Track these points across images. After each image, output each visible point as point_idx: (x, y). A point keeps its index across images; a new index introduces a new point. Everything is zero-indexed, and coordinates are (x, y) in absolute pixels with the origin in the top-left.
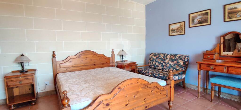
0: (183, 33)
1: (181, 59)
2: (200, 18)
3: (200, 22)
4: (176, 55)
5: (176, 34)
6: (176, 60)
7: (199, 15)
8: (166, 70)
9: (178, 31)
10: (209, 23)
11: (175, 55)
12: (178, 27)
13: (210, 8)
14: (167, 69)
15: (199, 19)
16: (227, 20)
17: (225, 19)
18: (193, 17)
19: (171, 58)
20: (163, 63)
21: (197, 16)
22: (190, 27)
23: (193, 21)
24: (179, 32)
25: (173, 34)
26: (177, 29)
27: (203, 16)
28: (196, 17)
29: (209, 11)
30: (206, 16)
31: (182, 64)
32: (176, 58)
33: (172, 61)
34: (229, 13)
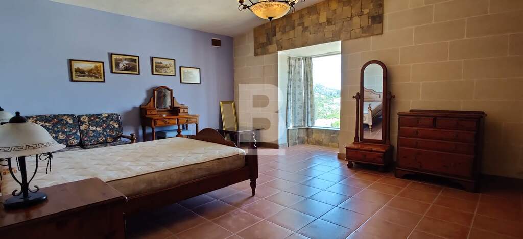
0: (102, 80)
2: (127, 64)
4: (101, 114)
5: (86, 79)
6: (104, 122)
7: (126, 59)
8: (91, 142)
9: (91, 74)
10: (137, 73)
11: (98, 116)
12: (91, 68)
14: (92, 140)
15: (125, 65)
16: (154, 73)
17: (152, 71)
18: (116, 60)
19: (91, 121)
20: (76, 132)
21: (123, 60)
22: (112, 72)
23: (117, 65)
24: (93, 76)
25: (81, 79)
26: (90, 72)
27: (130, 63)
28: (121, 60)
29: (137, 58)
30: (134, 63)
31: (117, 126)
32: (102, 119)
33: (97, 125)
34: (156, 67)
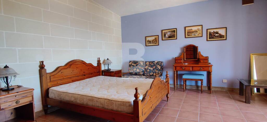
0: (158, 44)
1: (158, 64)
3: (170, 37)
5: (151, 44)
10: (176, 38)
11: (153, 62)
12: (153, 39)
13: (176, 28)
14: (148, 73)
15: (169, 35)
16: (186, 37)
17: (185, 36)
18: (164, 33)
19: (150, 64)
21: (168, 32)
22: (162, 40)
24: (154, 43)
25: (149, 45)
26: (153, 41)
27: (172, 33)
29: (175, 30)
30: (174, 33)
31: (160, 68)
32: (154, 64)
34: (188, 33)
